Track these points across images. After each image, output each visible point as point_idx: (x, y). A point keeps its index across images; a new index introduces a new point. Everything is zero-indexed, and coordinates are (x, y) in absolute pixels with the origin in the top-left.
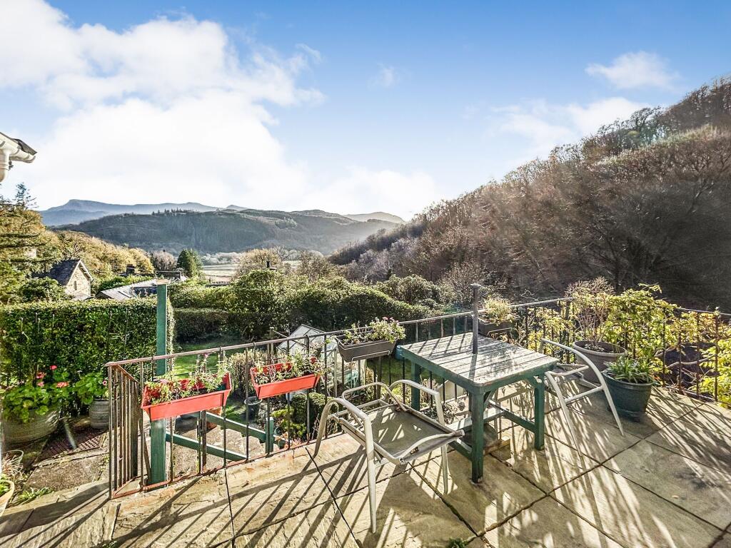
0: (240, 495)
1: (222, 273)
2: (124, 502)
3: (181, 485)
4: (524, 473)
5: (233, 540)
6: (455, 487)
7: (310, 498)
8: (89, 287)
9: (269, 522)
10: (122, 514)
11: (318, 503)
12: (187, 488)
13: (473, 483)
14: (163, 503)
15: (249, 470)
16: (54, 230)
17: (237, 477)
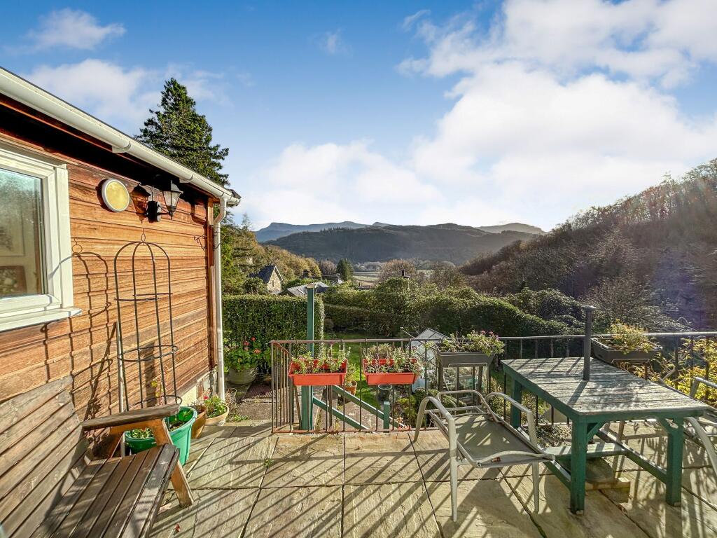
0: (352, 455)
1: (369, 279)
2: (281, 436)
3: (315, 436)
4: (642, 524)
5: (343, 486)
6: (548, 510)
7: (404, 474)
8: (280, 285)
9: (369, 482)
10: (279, 444)
11: (410, 480)
12: (318, 439)
13: (570, 513)
14: (302, 445)
15: (362, 439)
16: (262, 244)
17: (353, 441)
